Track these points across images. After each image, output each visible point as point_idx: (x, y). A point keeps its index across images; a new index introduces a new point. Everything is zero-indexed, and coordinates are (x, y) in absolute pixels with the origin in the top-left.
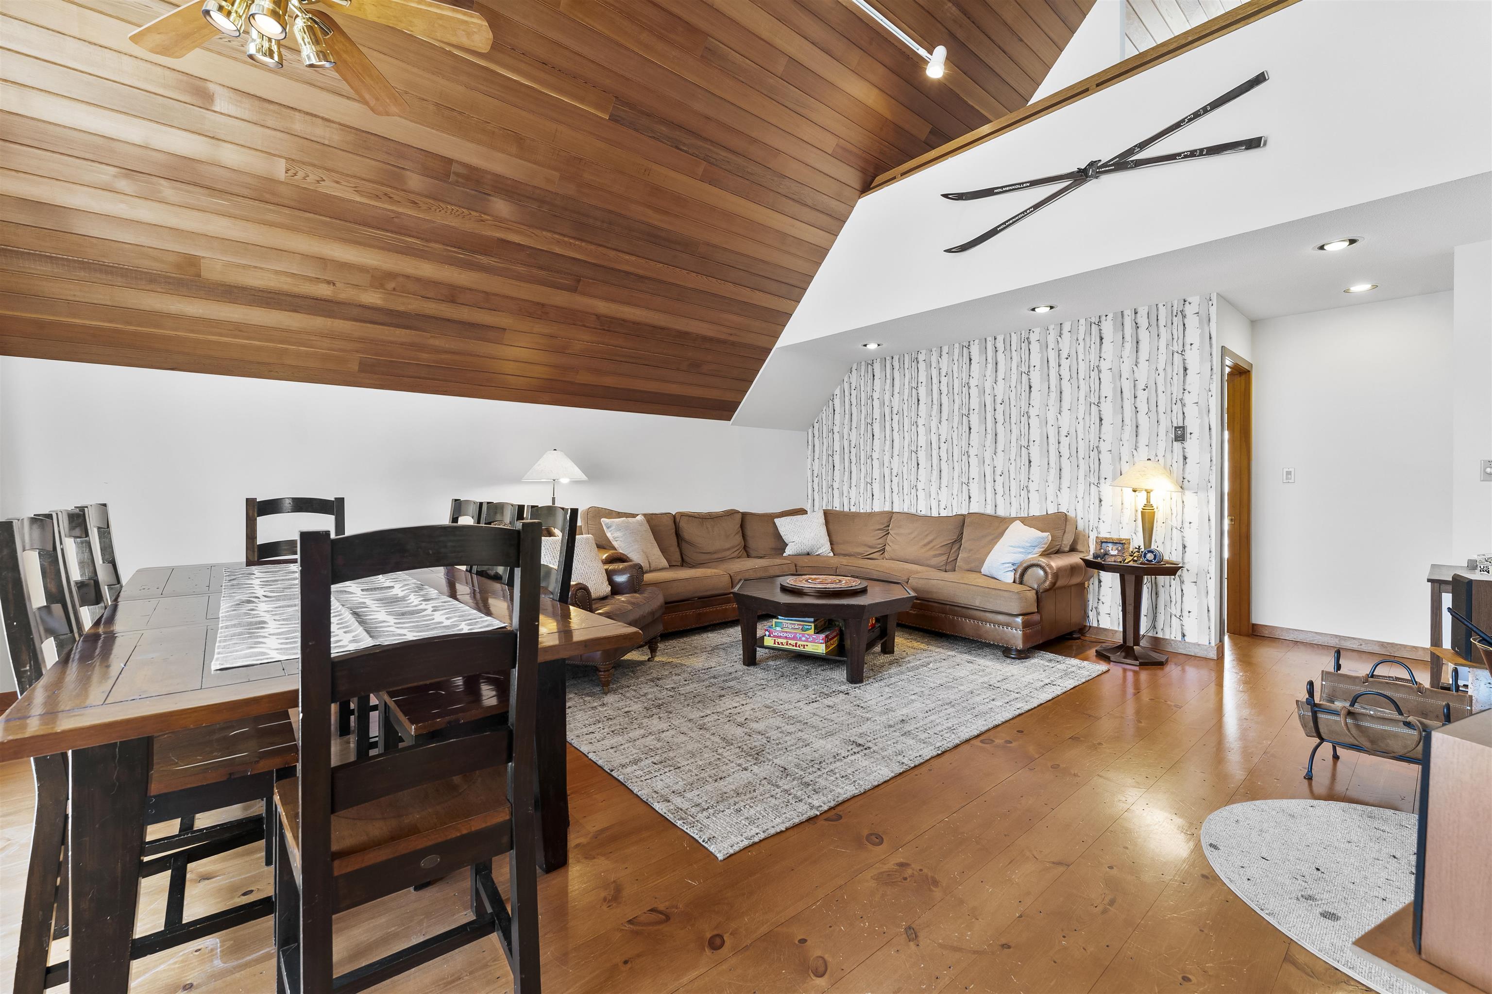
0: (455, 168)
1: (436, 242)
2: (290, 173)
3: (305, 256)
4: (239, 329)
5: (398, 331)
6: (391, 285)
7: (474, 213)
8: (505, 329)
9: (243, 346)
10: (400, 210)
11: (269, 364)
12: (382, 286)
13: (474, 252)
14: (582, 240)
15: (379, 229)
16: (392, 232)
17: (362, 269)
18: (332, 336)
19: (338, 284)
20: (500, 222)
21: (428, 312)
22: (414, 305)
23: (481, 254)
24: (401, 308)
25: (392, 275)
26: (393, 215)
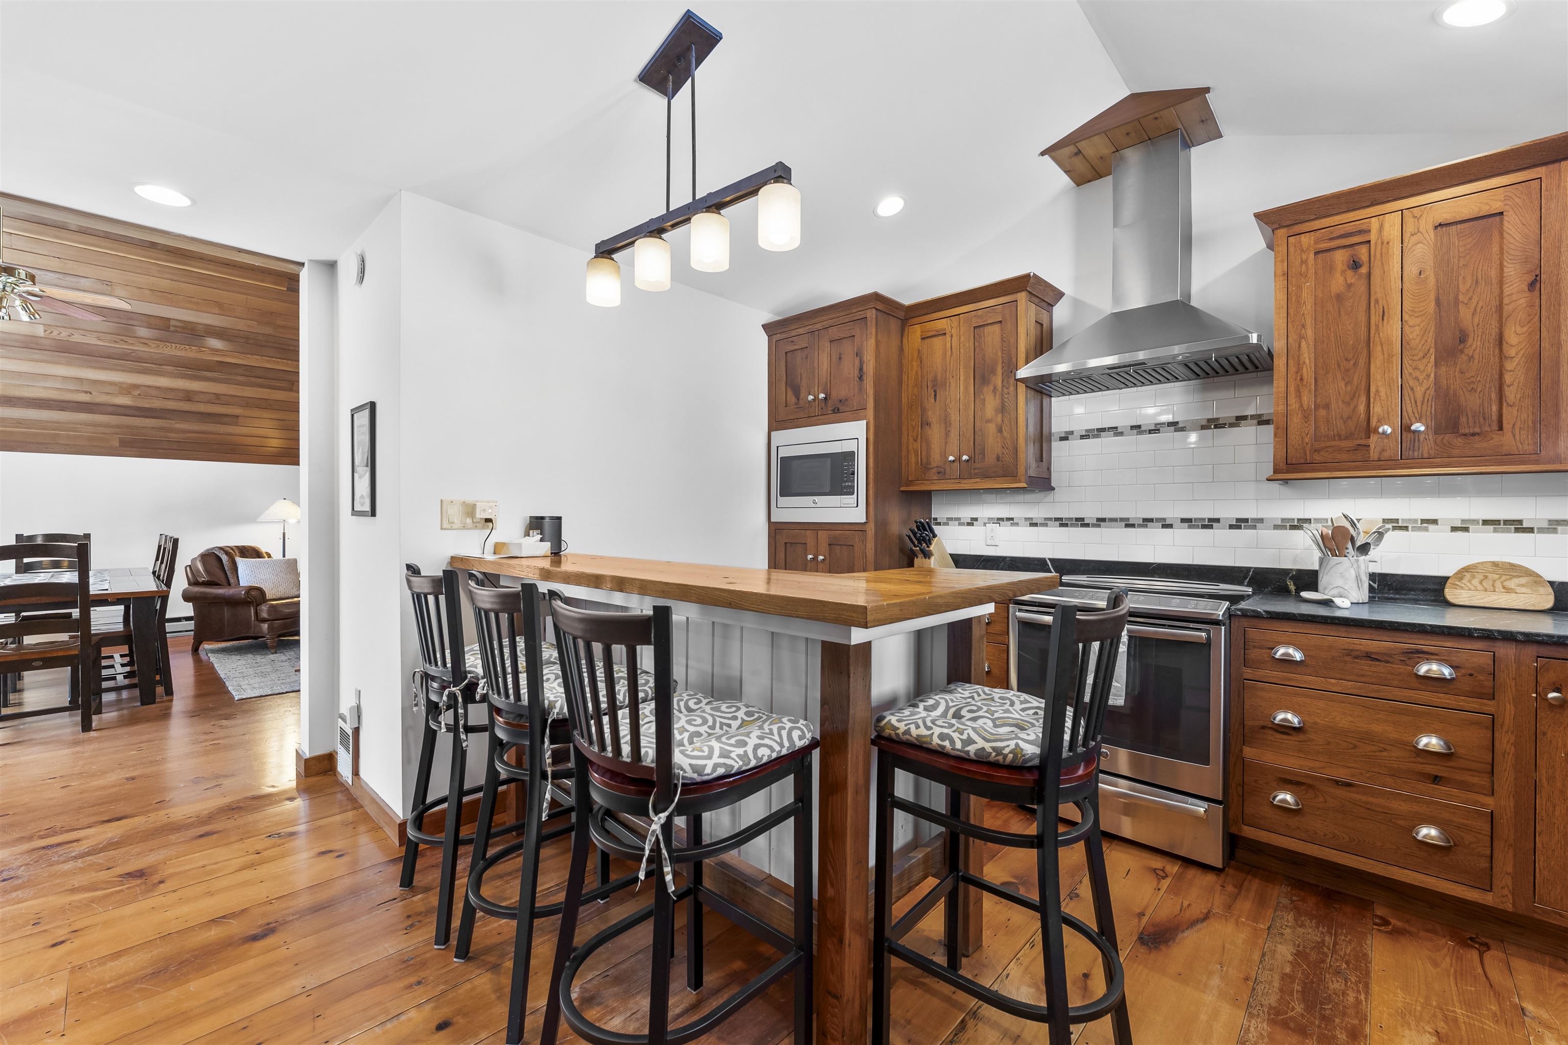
0: (172, 323)
1: (167, 365)
2: (47, 332)
3: (65, 378)
4: (19, 422)
5: (147, 420)
6: (136, 393)
7: (193, 348)
8: (237, 417)
9: (23, 433)
10: (135, 348)
11: (45, 443)
12: (129, 393)
13: (199, 370)
14: (288, 360)
15: (120, 359)
16: (131, 361)
17: (112, 384)
18: (95, 425)
19: (93, 393)
20: (215, 351)
21: (170, 407)
22: (157, 404)
23: (206, 371)
24: (146, 406)
25: (136, 386)
26: (129, 351)
